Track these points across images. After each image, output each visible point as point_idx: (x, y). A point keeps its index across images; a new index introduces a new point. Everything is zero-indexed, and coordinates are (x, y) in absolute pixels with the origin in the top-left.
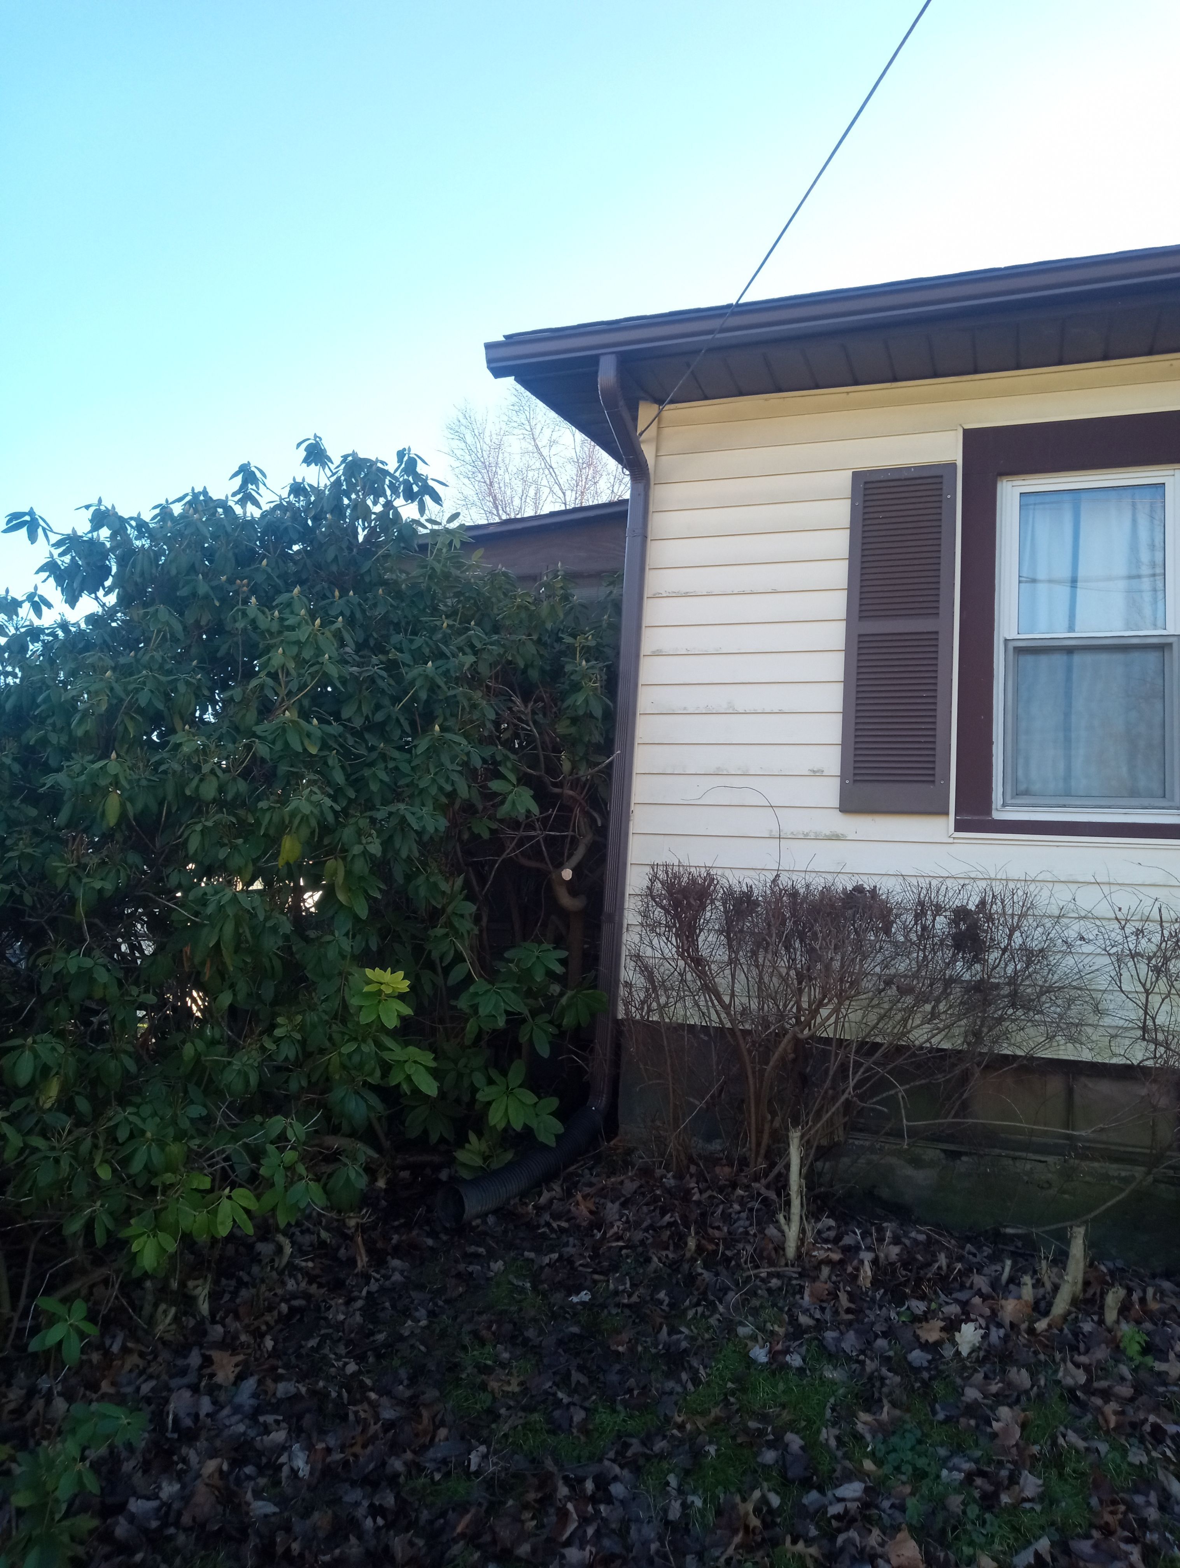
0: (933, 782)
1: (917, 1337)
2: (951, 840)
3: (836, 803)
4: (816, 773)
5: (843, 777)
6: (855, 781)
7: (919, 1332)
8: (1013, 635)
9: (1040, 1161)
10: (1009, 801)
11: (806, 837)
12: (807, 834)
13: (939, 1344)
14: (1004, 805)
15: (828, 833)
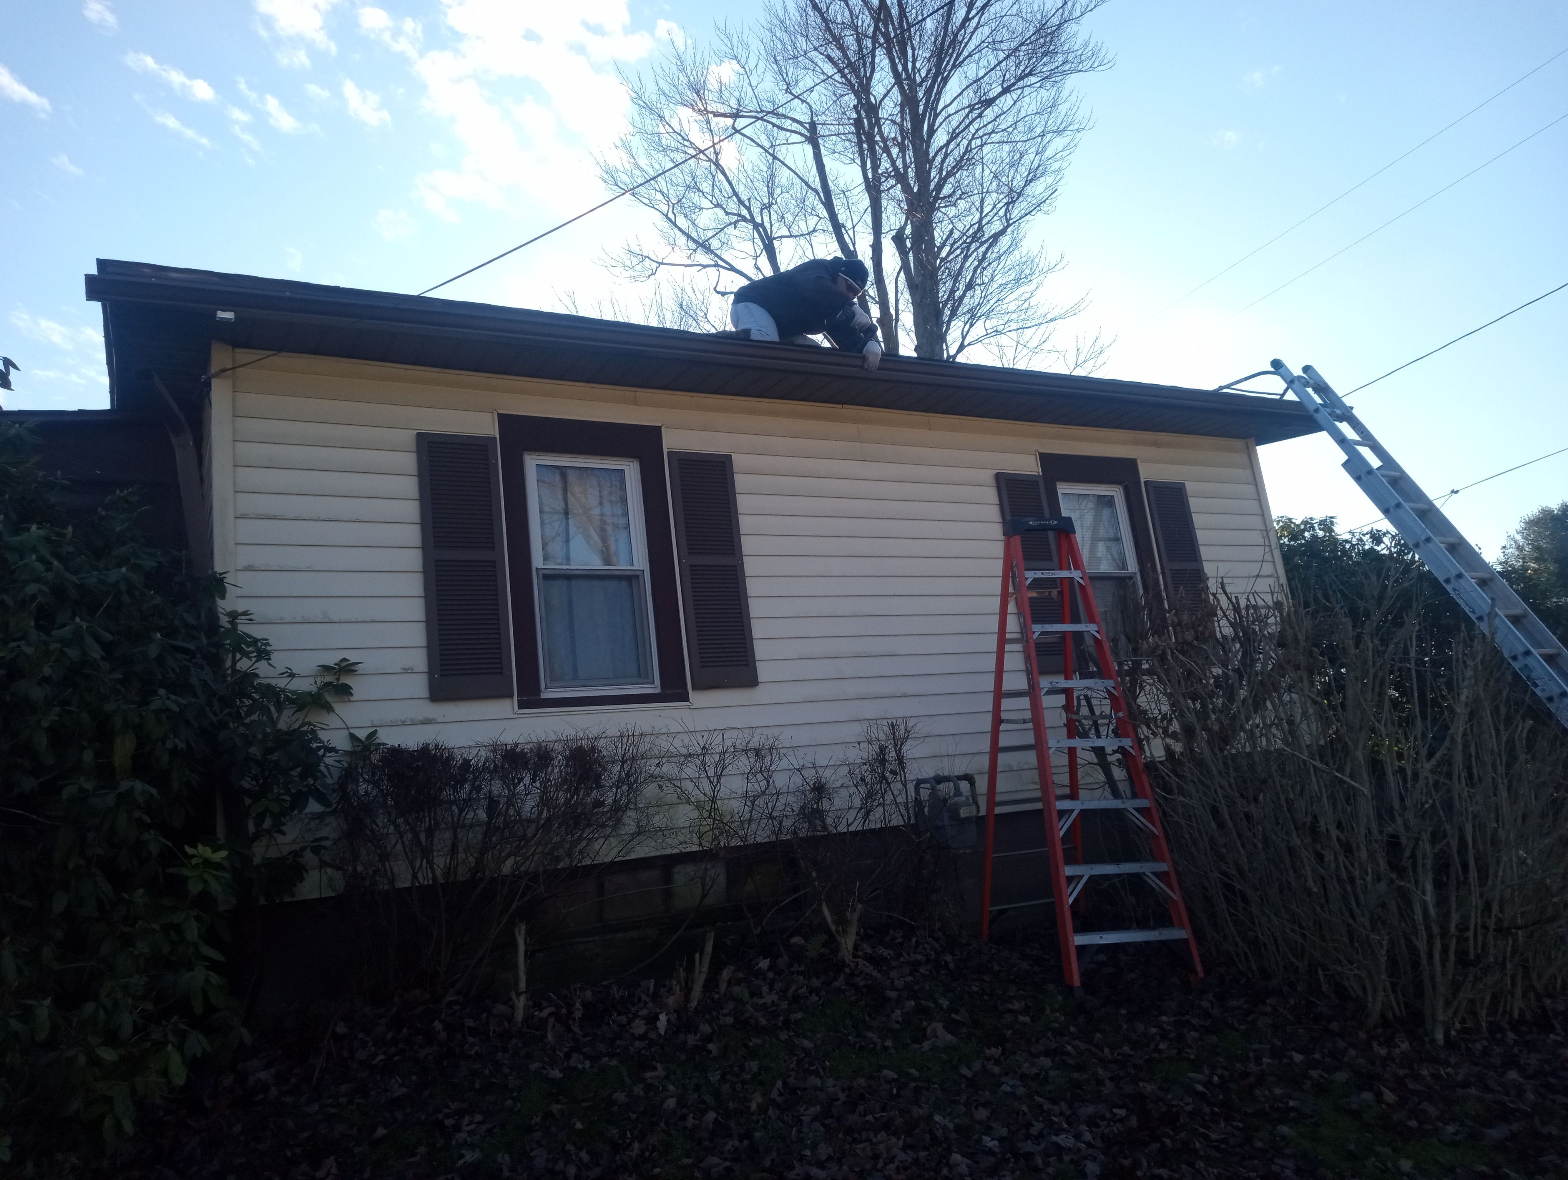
0: (501, 673)
1: (633, 1035)
2: (516, 716)
3: (424, 692)
4: (407, 671)
5: (430, 673)
6: (442, 675)
7: (631, 1031)
8: (541, 566)
9: (590, 942)
10: (549, 685)
11: (404, 724)
12: (404, 721)
13: (646, 1033)
14: (546, 688)
15: (421, 718)
